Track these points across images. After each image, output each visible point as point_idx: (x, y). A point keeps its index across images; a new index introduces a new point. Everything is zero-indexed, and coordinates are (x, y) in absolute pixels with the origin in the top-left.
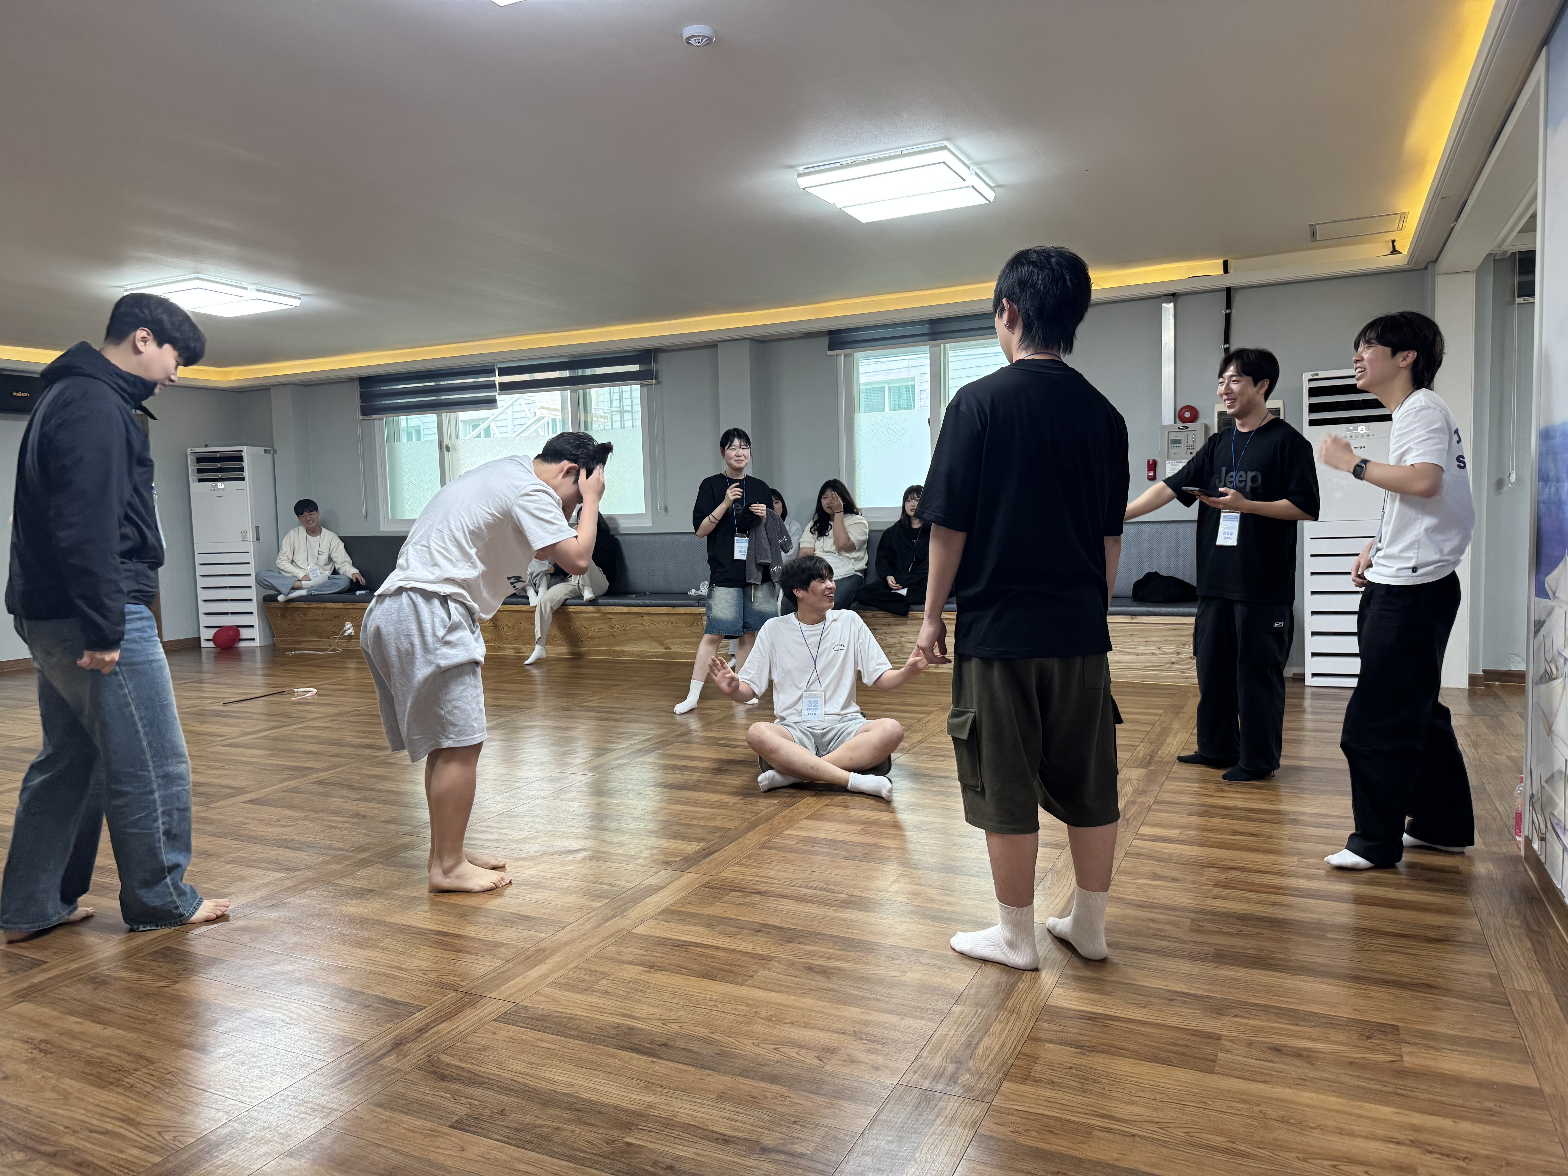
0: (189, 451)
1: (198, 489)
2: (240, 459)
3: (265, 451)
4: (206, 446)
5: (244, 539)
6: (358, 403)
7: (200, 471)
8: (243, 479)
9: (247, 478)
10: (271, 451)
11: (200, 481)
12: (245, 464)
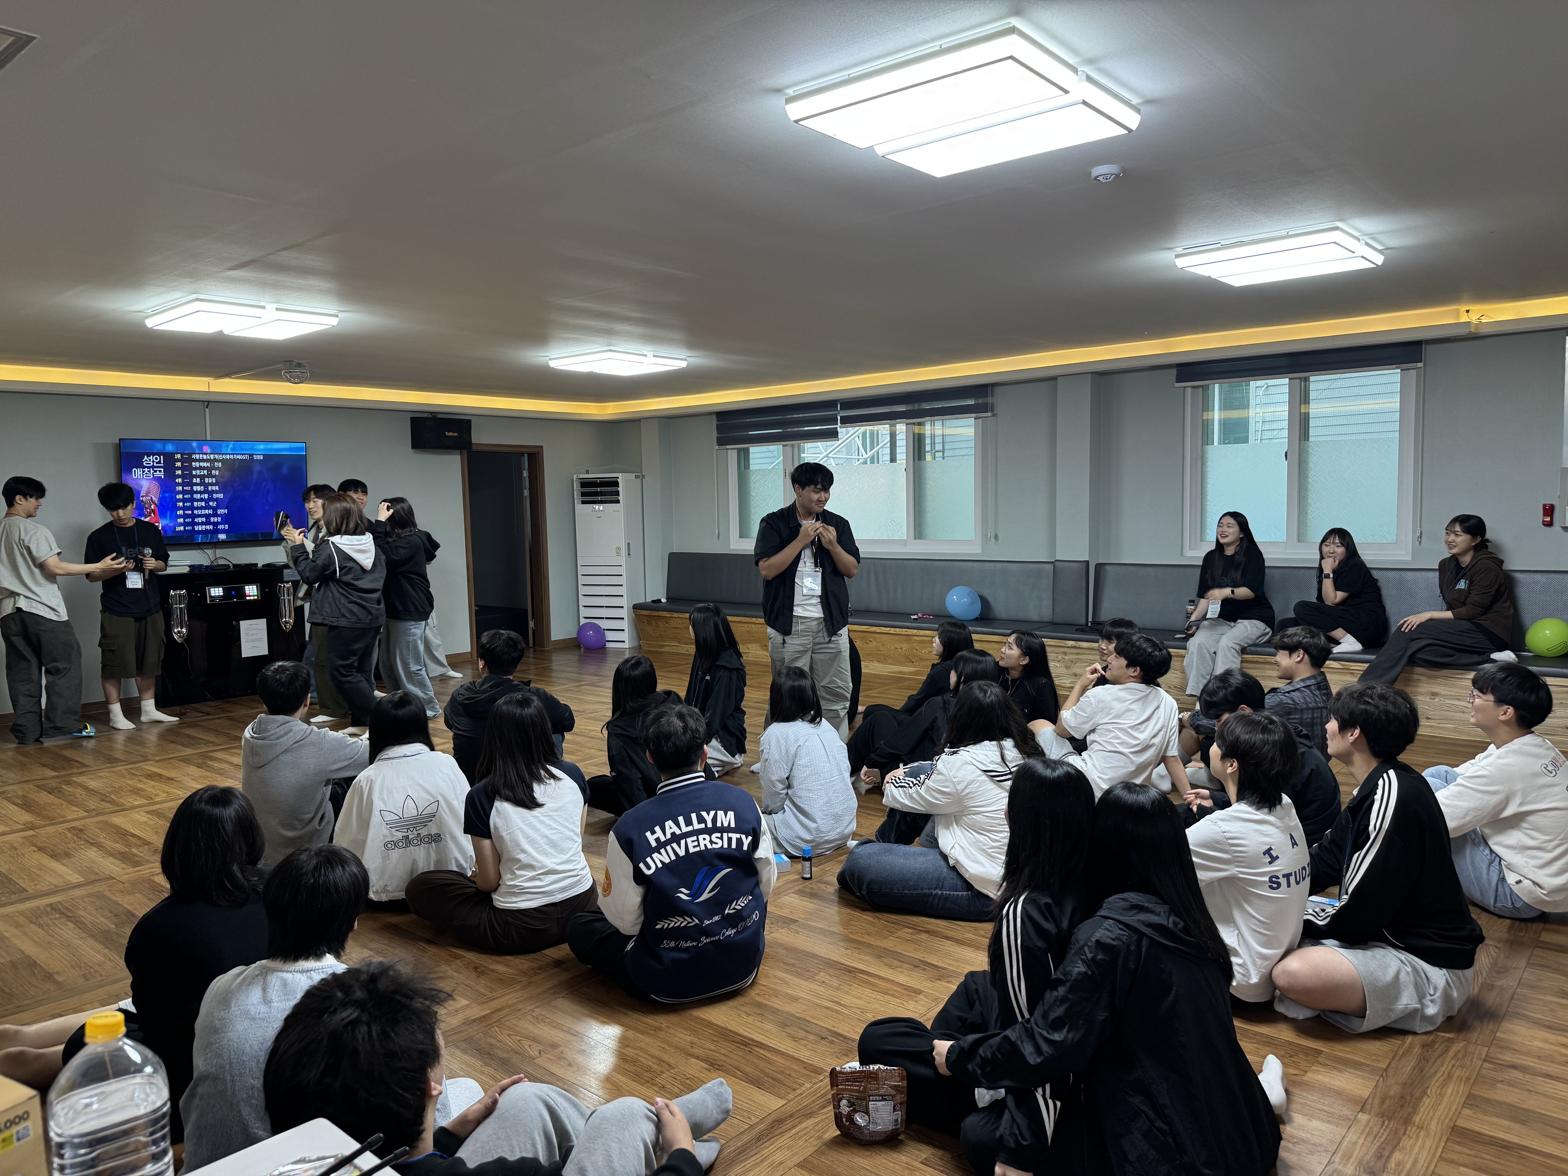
0: (575, 477)
1: (581, 509)
2: (616, 484)
3: (636, 477)
4: (587, 472)
5: (618, 554)
6: (715, 434)
7: (583, 494)
8: (618, 502)
9: (621, 501)
10: (640, 477)
11: (583, 502)
12: (620, 489)
